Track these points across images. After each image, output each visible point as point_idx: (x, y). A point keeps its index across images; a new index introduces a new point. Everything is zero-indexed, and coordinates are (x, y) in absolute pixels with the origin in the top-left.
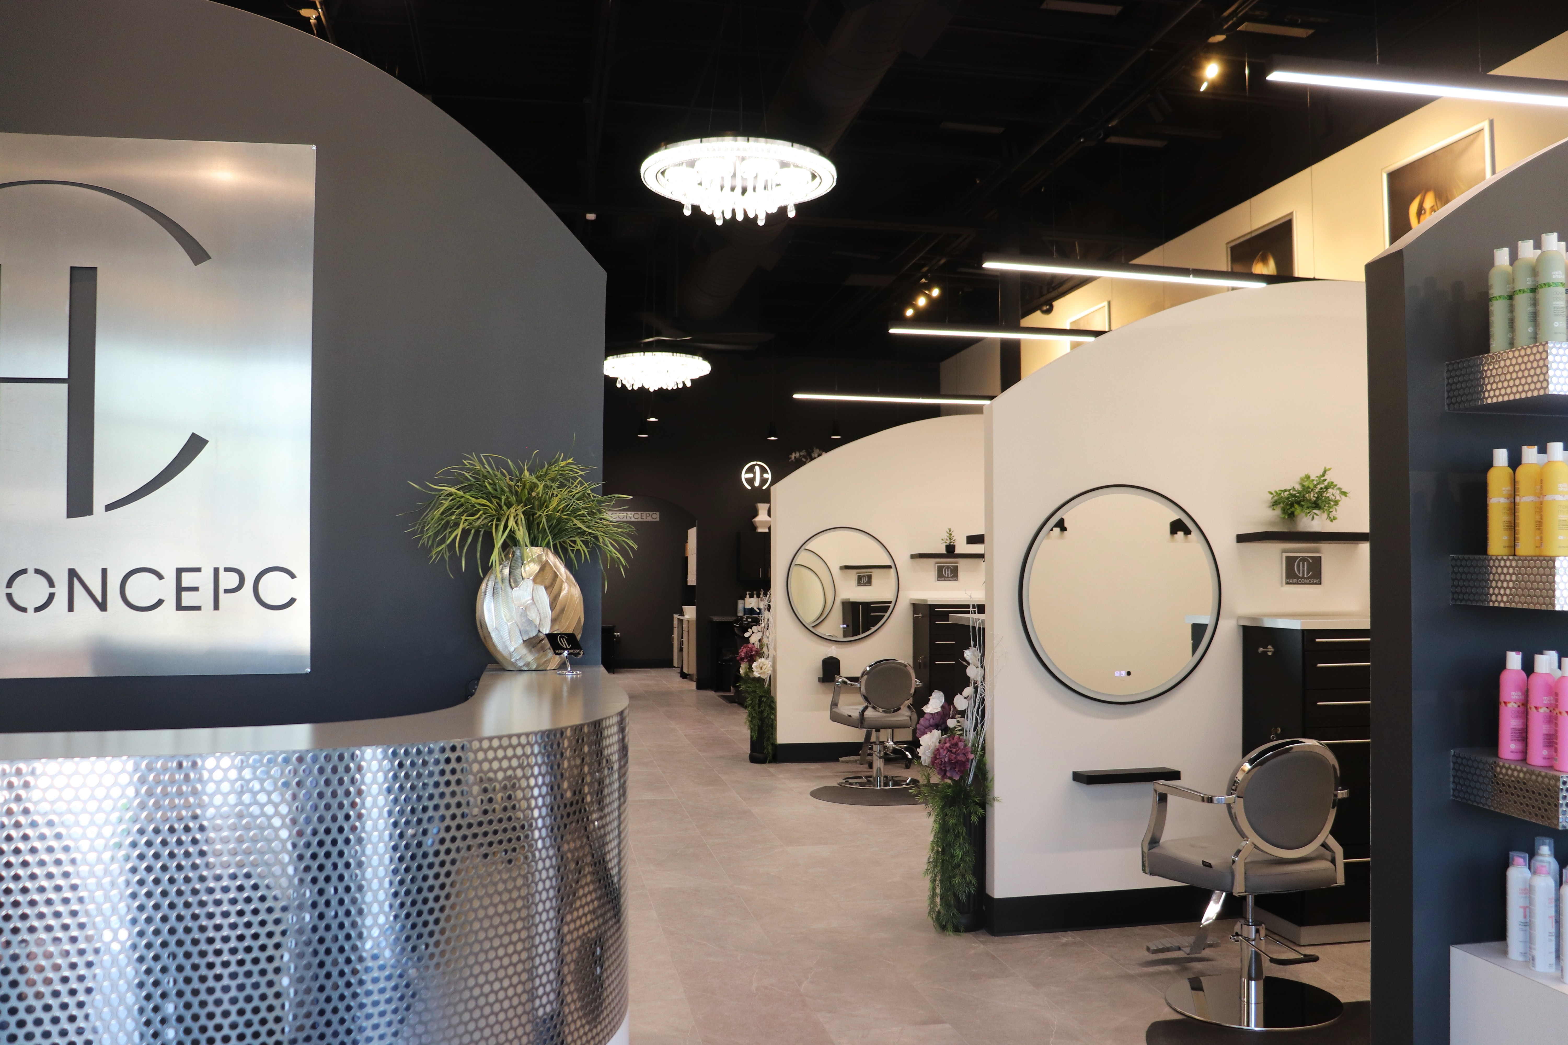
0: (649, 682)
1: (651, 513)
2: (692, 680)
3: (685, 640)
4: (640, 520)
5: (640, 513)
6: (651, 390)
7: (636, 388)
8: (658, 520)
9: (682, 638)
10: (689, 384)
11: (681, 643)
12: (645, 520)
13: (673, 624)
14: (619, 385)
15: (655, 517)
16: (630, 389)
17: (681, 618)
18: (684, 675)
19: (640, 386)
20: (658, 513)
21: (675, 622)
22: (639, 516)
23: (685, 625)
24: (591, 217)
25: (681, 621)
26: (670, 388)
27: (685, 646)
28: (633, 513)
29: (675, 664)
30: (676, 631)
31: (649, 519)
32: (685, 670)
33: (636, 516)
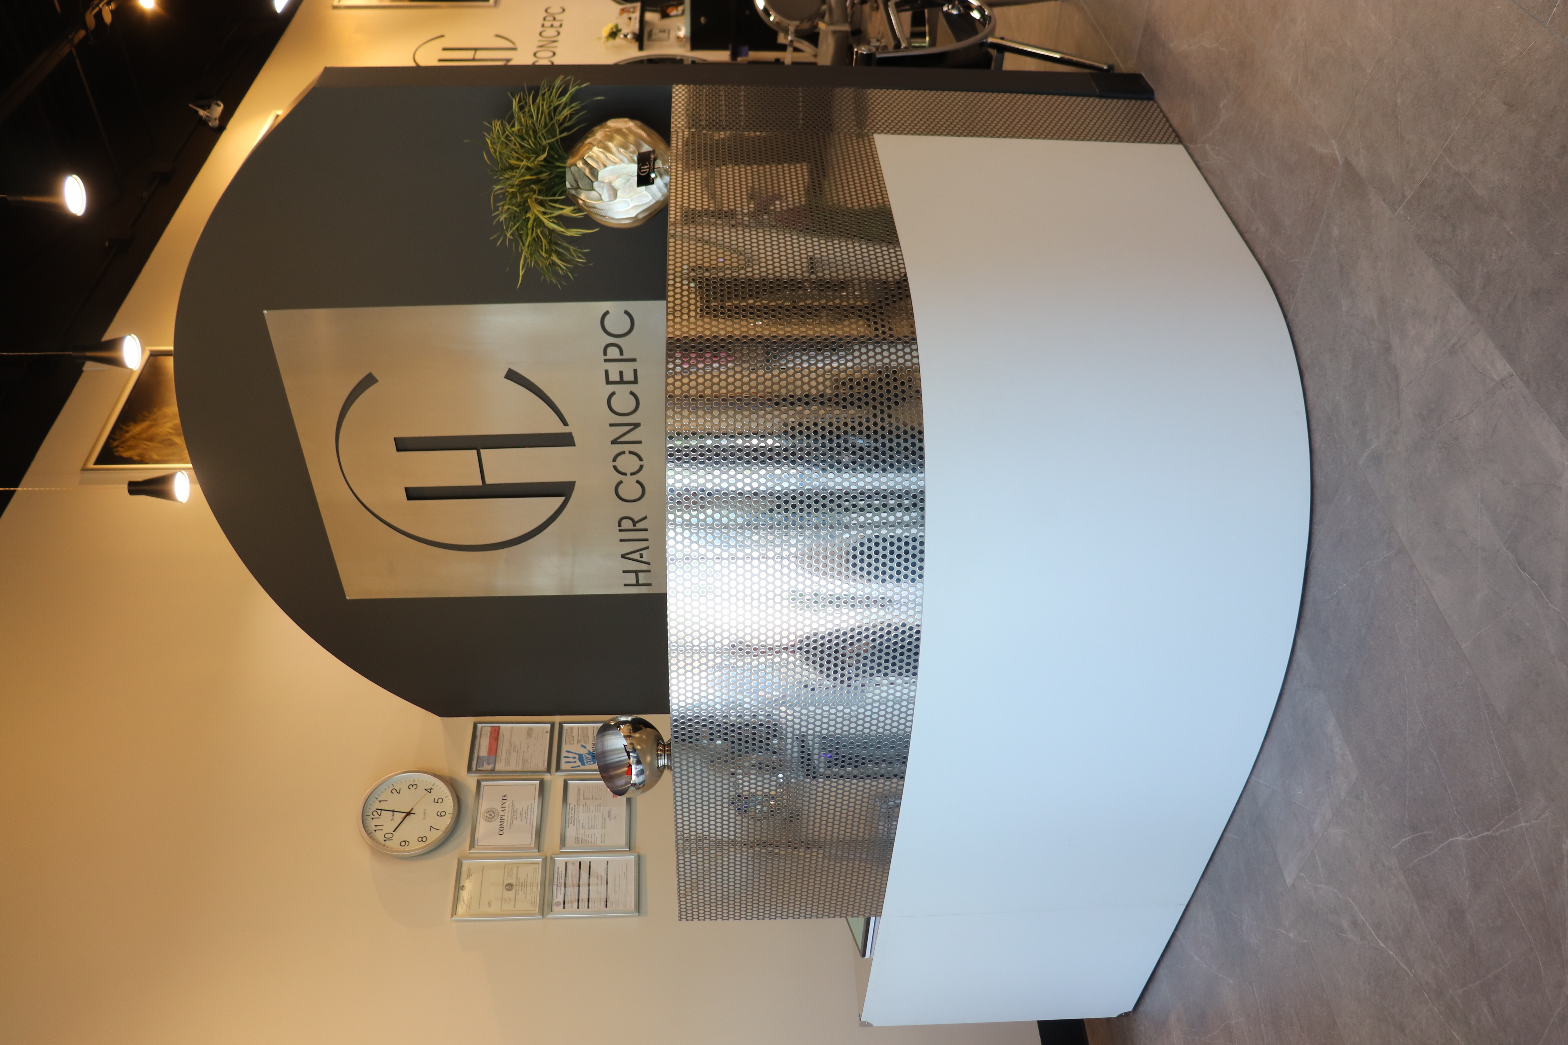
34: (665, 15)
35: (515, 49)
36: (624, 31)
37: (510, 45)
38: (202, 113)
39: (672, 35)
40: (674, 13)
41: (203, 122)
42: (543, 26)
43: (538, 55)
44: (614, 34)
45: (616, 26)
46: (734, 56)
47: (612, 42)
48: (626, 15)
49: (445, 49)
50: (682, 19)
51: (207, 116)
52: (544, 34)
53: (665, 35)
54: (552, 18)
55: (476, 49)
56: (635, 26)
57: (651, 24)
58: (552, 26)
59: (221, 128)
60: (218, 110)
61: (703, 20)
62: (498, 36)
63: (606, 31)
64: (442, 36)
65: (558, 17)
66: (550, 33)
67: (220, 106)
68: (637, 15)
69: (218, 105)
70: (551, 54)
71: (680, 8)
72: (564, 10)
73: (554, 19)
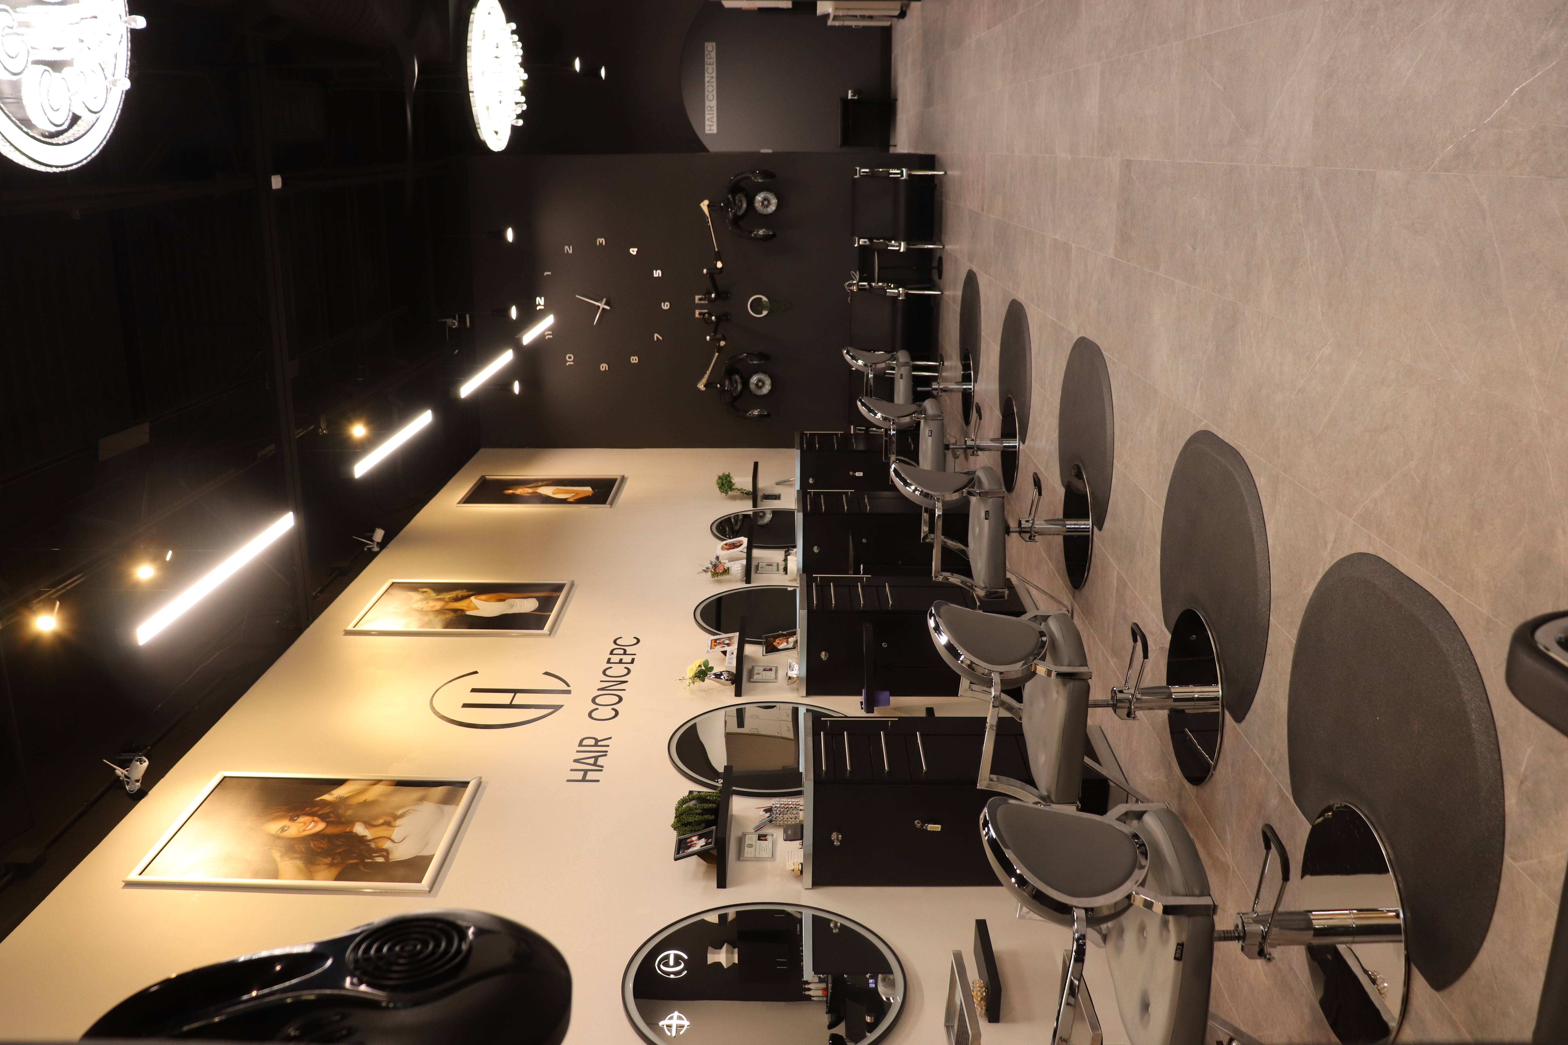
0: (910, 60)
1: (706, 53)
2: (908, 6)
3: (858, 13)
4: (714, 66)
5: (706, 66)
6: (525, 76)
7: (523, 99)
8: (714, 44)
9: (856, 16)
10: (513, 26)
11: (863, 17)
12: (714, 60)
13: (839, 27)
14: (520, 123)
15: (710, 48)
16: (525, 107)
17: (831, 17)
18: (902, 15)
19: (520, 93)
20: (706, 44)
21: (837, 23)
22: (710, 67)
23: (841, 13)
24: (276, 182)
25: (836, 18)
26: (521, 52)
27: (867, 13)
28: (706, 75)
29: (887, 24)
30: (847, 23)
31: (713, 54)
32: (897, 13)
33: (710, 70)
34: (771, 649)
35: (569, 692)
36: (716, 670)
37: (564, 687)
38: (119, 771)
39: (781, 674)
40: (783, 645)
41: (119, 784)
42: (609, 661)
43: (598, 700)
44: (702, 674)
45: (706, 663)
46: (869, 706)
47: (698, 683)
48: (719, 649)
49: (474, 690)
50: (794, 653)
51: (126, 777)
52: (607, 672)
53: (771, 675)
54: (622, 652)
55: (515, 692)
56: (731, 664)
57: (751, 659)
58: (621, 662)
59: (141, 794)
60: (141, 767)
61: (823, 655)
62: (547, 673)
63: (692, 669)
64: (476, 672)
65: (629, 650)
66: (618, 670)
67: (145, 762)
68: (734, 648)
69: (141, 762)
70: (617, 699)
71: (792, 640)
72: (638, 641)
73: (625, 653)
